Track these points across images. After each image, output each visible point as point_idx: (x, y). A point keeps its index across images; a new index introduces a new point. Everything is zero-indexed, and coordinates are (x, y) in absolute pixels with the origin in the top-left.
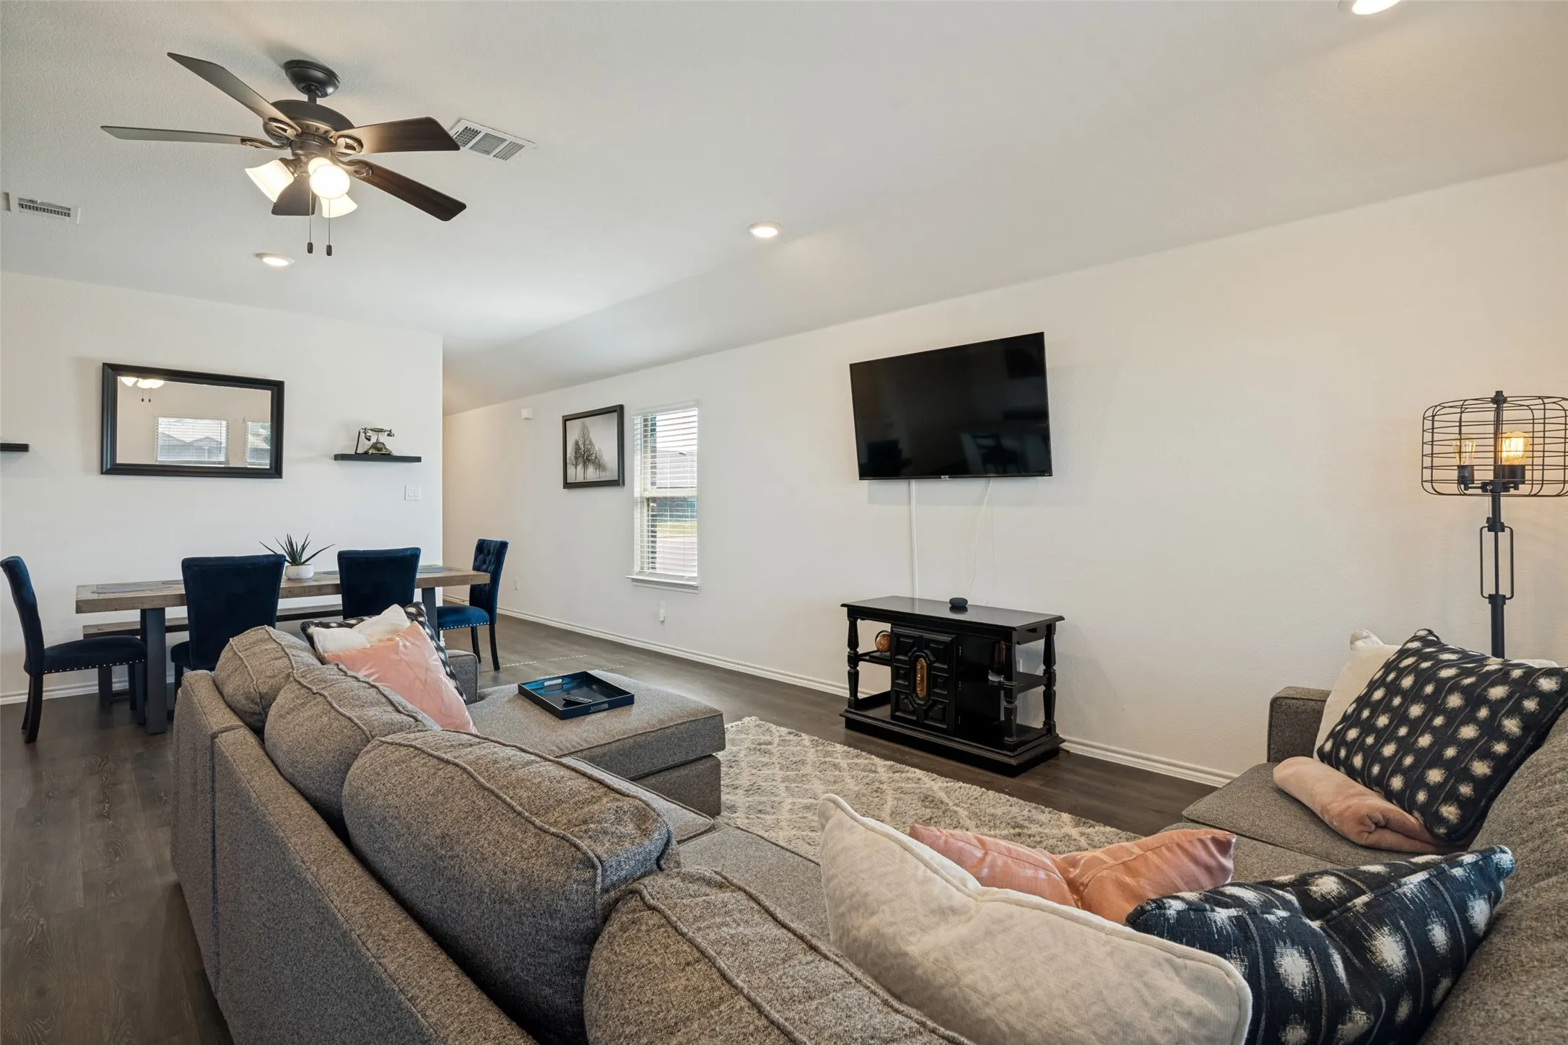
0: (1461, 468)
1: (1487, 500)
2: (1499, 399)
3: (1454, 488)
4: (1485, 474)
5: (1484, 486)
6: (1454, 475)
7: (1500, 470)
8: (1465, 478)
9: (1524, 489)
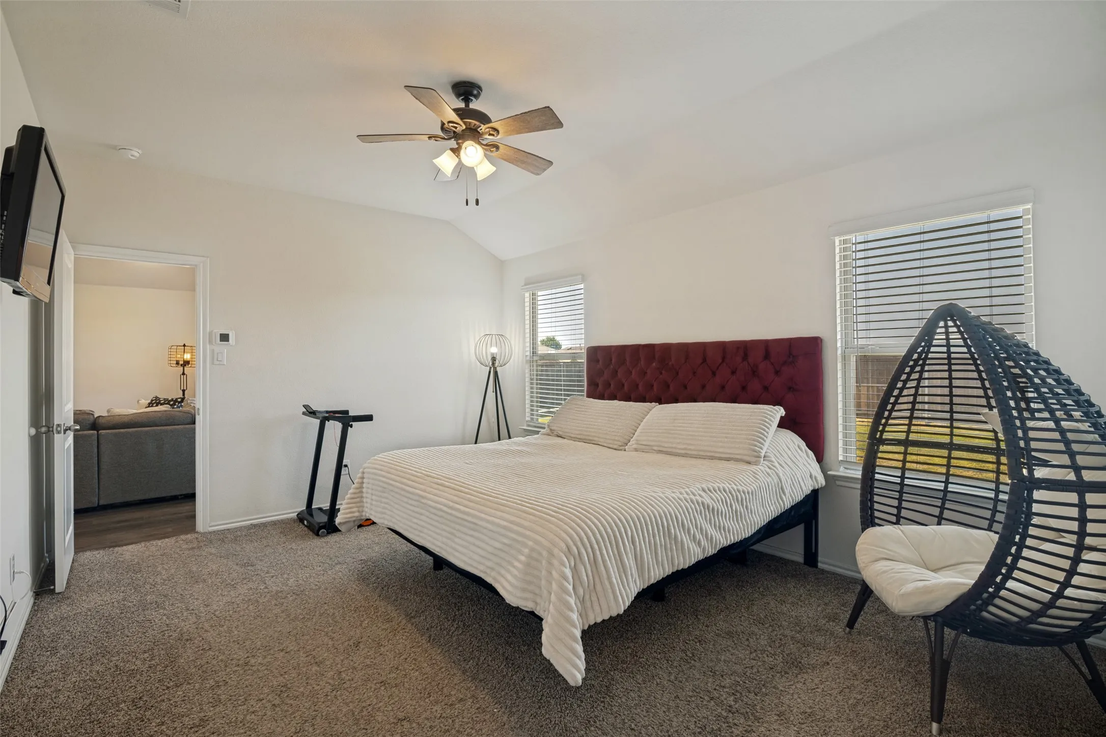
0: (177, 361)
1: (182, 368)
2: (184, 346)
3: (175, 365)
4: (181, 362)
5: (181, 365)
6: (175, 362)
7: (184, 361)
8: (177, 363)
9: (190, 365)
